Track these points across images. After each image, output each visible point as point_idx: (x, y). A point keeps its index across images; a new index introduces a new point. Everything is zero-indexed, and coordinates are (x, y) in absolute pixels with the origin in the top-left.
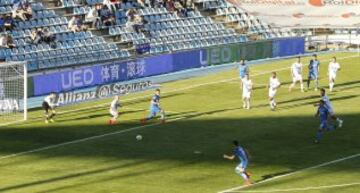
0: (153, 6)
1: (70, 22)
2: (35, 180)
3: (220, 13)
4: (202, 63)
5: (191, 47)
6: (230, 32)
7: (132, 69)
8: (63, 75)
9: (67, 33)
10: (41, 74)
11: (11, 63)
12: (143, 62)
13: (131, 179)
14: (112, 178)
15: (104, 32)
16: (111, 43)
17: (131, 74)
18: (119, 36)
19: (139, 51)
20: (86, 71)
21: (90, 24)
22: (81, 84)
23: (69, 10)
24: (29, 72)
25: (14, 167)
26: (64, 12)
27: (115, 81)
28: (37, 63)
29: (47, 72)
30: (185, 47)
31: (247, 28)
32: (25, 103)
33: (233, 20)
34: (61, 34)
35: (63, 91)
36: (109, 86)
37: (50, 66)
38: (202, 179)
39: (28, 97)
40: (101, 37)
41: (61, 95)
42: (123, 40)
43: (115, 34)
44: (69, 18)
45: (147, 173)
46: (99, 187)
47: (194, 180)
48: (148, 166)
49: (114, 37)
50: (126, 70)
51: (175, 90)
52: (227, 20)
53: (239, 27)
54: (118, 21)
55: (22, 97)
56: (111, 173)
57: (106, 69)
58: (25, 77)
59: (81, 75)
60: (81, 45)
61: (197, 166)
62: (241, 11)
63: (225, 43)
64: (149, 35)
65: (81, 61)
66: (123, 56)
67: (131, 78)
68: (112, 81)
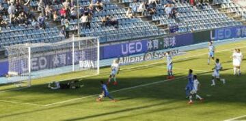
0: (181, 2)
1: (127, 12)
2: (104, 112)
3: (224, 6)
4: (212, 38)
5: (205, 28)
6: (230, 19)
7: (167, 42)
8: (122, 46)
9: (125, 19)
10: (108, 45)
11: (89, 38)
12: (174, 38)
13: (166, 112)
14: (154, 111)
15: (149, 18)
16: (153, 26)
17: (166, 45)
18: (159, 21)
19: (172, 31)
20: (137, 43)
21: (140, 13)
22: (134, 51)
23: (127, 4)
24: (100, 43)
25: (91, 104)
26: (124, 6)
27: (156, 50)
28: (106, 38)
29: (113, 44)
30: (201, 29)
31: (241, 17)
32: (98, 63)
33: (232, 11)
34: (121, 20)
35: (123, 56)
36: (152, 53)
37: (114, 40)
38: (211, 113)
39: (100, 59)
40: (148, 22)
41: (121, 58)
42: (161, 24)
43: (156, 19)
44: (127, 9)
45: (176, 108)
46: (145, 117)
47: (206, 113)
48: (177, 104)
49: (155, 22)
50: (163, 43)
51: (194, 56)
52: (228, 11)
53: (236, 16)
54: (158, 12)
55: (96, 59)
56: (153, 108)
57: (150, 42)
58: (98, 46)
59: (135, 46)
60: (134, 27)
61: (208, 105)
62: (237, 6)
63: (227, 26)
64: (178, 20)
65: (134, 37)
66: (161, 34)
67: (166, 48)
68: (153, 50)
